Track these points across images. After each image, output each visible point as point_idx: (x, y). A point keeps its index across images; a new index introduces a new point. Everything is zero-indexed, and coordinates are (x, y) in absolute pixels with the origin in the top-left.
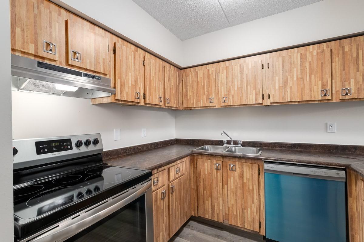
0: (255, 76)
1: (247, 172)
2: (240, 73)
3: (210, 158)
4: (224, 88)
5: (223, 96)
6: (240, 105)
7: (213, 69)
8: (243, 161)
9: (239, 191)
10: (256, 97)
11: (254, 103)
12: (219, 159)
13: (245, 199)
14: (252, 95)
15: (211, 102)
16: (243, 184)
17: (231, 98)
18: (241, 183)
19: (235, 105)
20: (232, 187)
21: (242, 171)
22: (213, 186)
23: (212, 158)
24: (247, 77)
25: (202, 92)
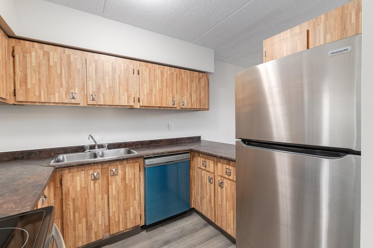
0: (127, 78)
1: (129, 173)
2: (112, 72)
3: (83, 169)
4: (92, 84)
5: (91, 93)
6: (111, 105)
7: (76, 56)
8: (125, 162)
9: (122, 195)
10: (128, 99)
11: (126, 105)
12: (96, 167)
13: (127, 200)
14: (125, 97)
15: (73, 98)
16: (126, 185)
17: (101, 96)
18: (124, 185)
19: (105, 105)
20: (114, 194)
21: (125, 173)
22: (89, 201)
23: (87, 168)
24: (119, 77)
25: (57, 82)
